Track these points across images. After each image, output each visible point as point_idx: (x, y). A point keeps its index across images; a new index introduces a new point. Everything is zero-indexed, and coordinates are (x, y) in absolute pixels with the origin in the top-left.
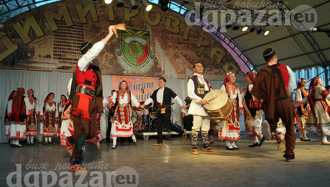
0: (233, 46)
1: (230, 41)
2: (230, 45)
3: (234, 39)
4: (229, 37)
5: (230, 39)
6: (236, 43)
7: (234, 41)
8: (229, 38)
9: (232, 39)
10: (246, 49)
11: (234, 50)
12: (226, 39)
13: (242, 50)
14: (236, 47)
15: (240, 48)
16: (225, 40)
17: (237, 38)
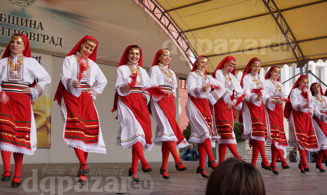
0: (167, 22)
1: (163, 14)
2: (162, 20)
3: (169, 12)
4: (161, 6)
5: (163, 11)
6: (171, 18)
7: (168, 14)
8: (162, 9)
9: (166, 11)
10: (187, 29)
11: (168, 28)
12: (157, 11)
13: (180, 29)
14: (171, 25)
15: (177, 26)
16: (155, 12)
17: (174, 11)
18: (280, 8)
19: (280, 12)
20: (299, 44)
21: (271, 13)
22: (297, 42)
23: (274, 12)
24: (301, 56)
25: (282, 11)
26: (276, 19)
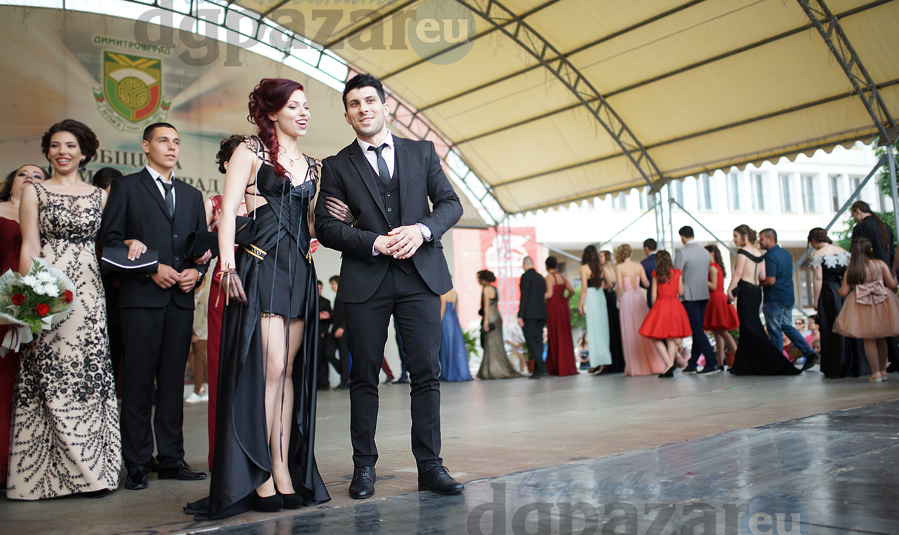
0: (424, 129)
1: (415, 115)
2: (414, 128)
3: (425, 112)
5: (414, 111)
6: (430, 121)
7: (424, 115)
8: (411, 108)
9: (419, 110)
10: (460, 138)
12: (401, 111)
14: (431, 133)
15: (444, 135)
17: (431, 109)
18: (601, 91)
19: (602, 98)
20: (649, 152)
21: (584, 103)
22: (644, 149)
23: (590, 101)
24: (654, 171)
25: (605, 96)
26: (596, 114)
